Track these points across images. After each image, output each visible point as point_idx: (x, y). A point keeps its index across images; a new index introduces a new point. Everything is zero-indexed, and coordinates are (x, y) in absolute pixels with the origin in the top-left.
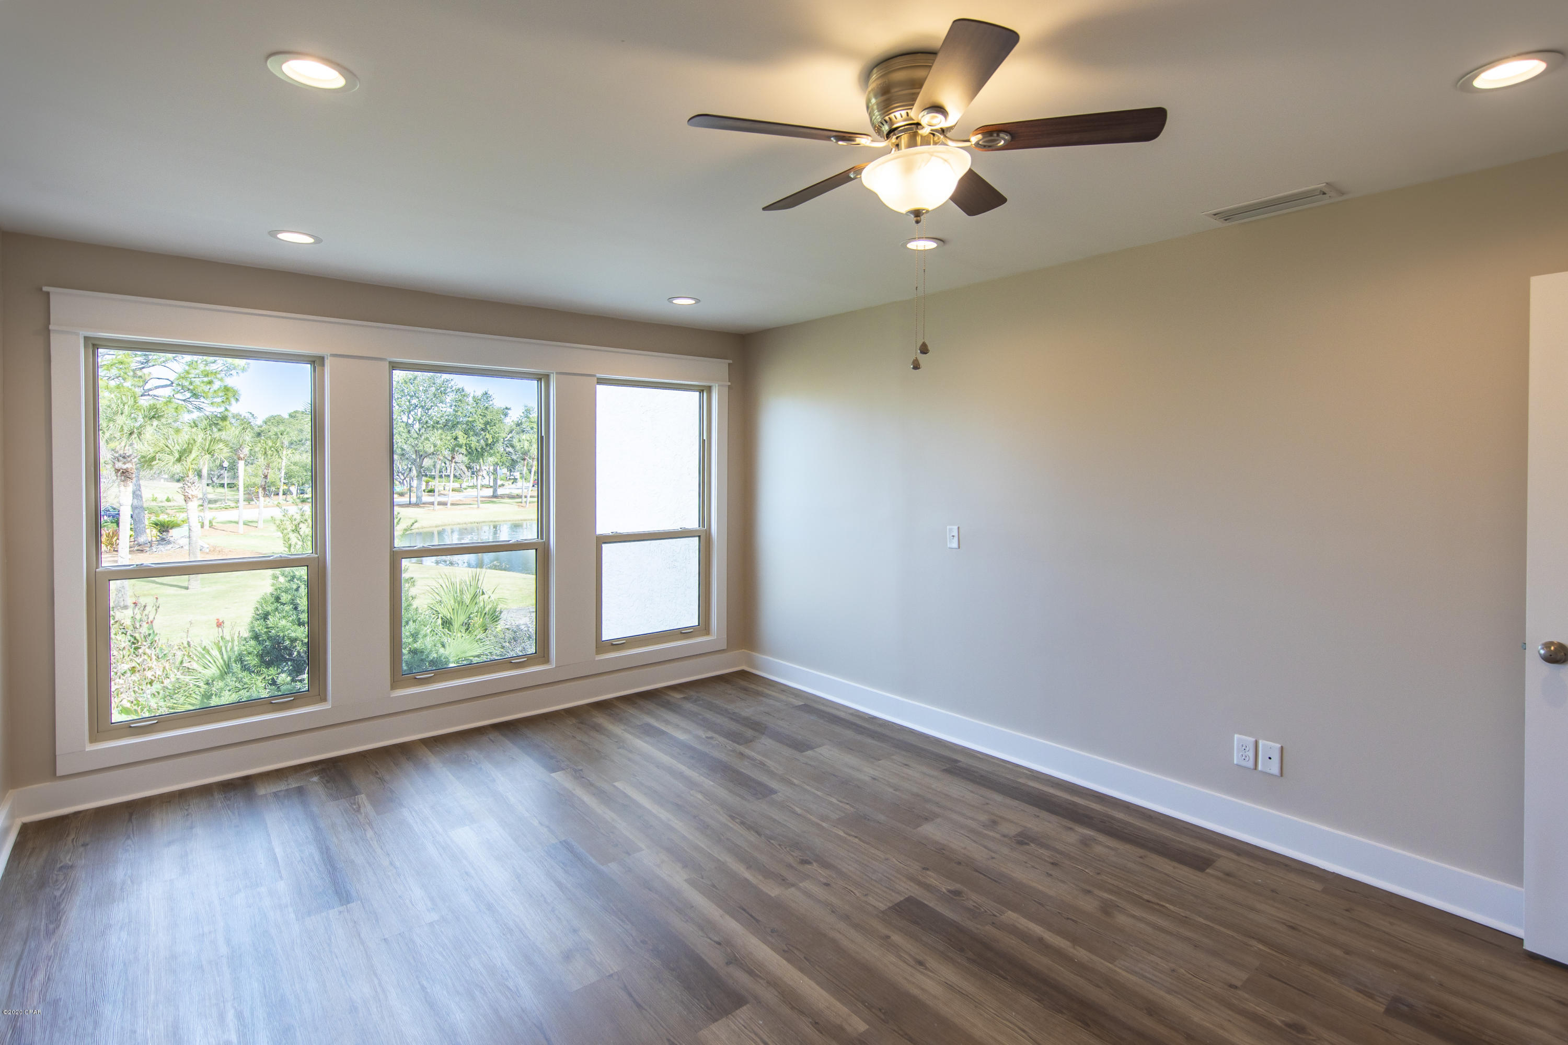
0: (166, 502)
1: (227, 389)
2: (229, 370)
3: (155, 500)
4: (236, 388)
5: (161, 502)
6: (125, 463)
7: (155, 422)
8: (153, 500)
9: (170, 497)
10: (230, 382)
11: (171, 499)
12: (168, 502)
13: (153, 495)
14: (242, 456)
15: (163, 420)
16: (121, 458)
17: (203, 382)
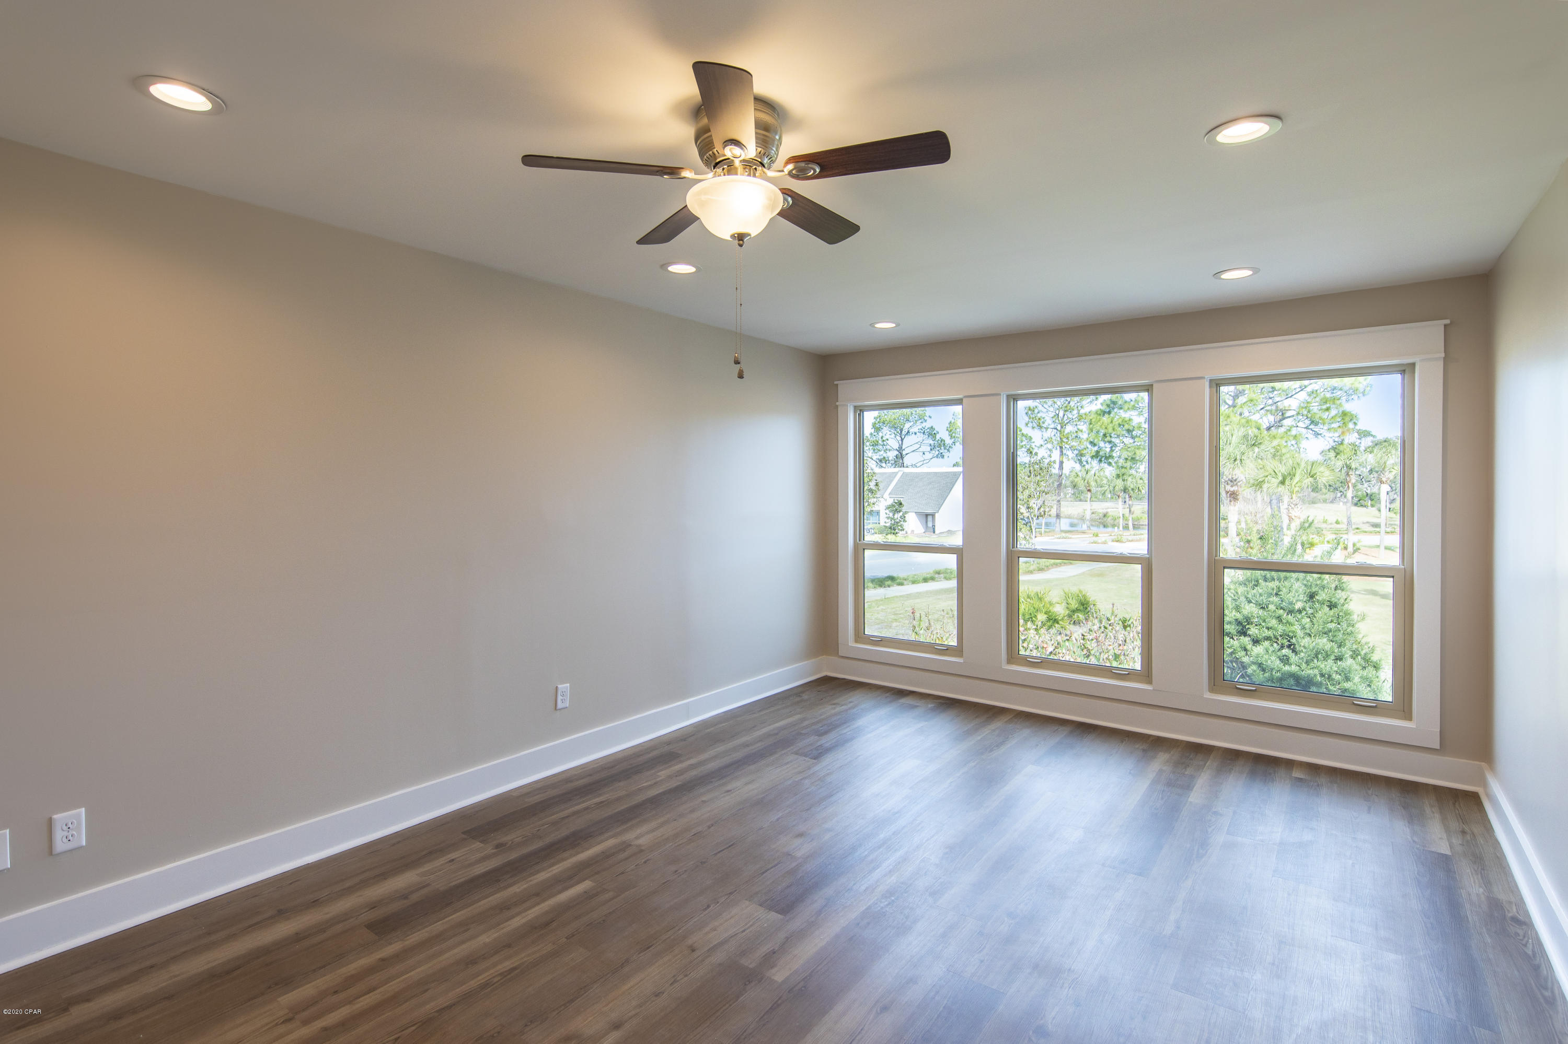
0: (1336, 524)
1: (1344, 414)
2: (1352, 393)
3: (1325, 522)
4: (1354, 413)
5: (1331, 524)
6: (1232, 486)
7: (1256, 449)
8: (1324, 522)
9: (1339, 520)
10: (1348, 407)
11: (1340, 522)
12: (1337, 524)
13: (1324, 517)
14: (1384, 479)
15: (1262, 447)
16: (1229, 482)
17: (1321, 409)
